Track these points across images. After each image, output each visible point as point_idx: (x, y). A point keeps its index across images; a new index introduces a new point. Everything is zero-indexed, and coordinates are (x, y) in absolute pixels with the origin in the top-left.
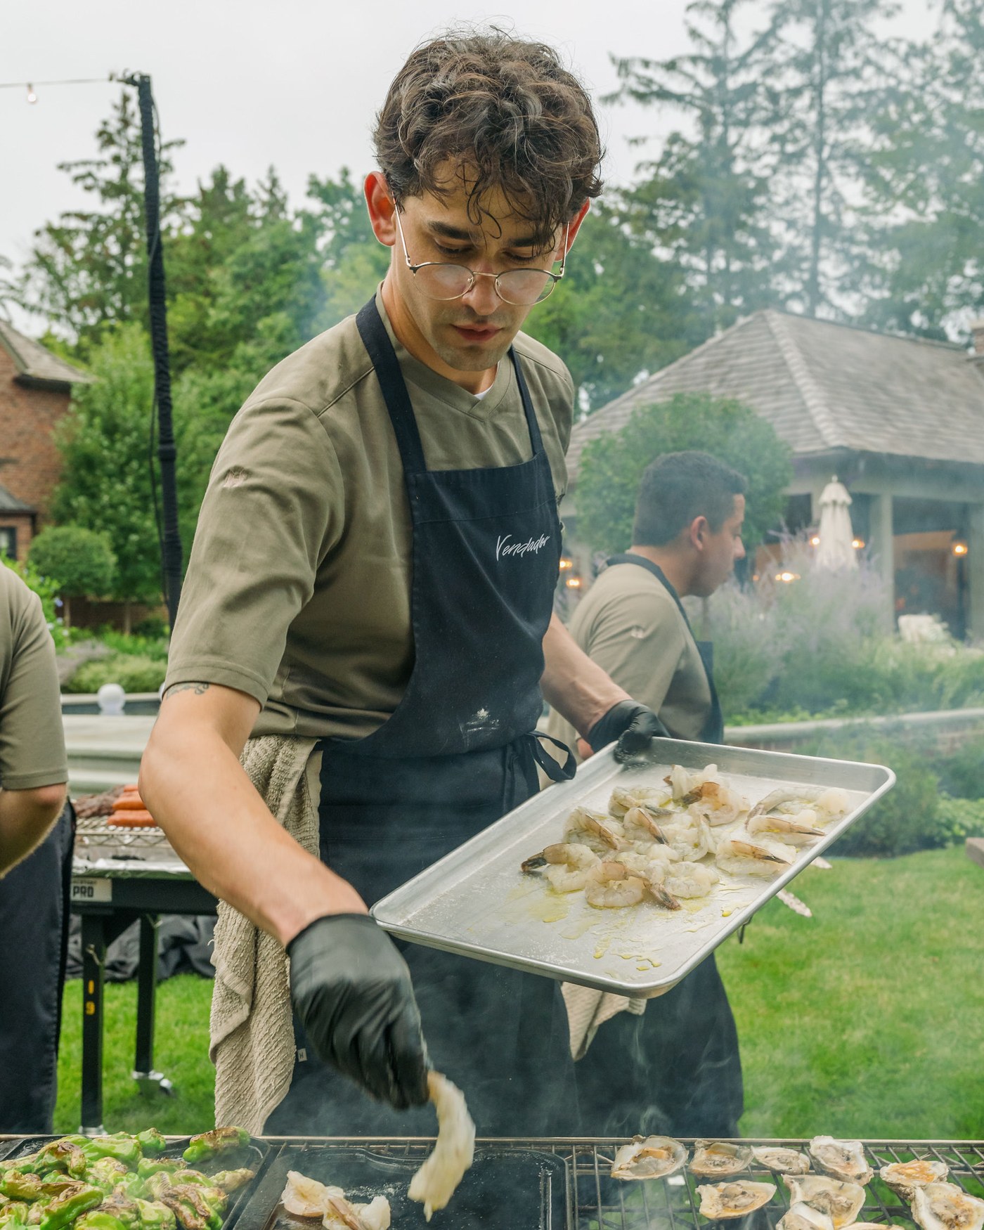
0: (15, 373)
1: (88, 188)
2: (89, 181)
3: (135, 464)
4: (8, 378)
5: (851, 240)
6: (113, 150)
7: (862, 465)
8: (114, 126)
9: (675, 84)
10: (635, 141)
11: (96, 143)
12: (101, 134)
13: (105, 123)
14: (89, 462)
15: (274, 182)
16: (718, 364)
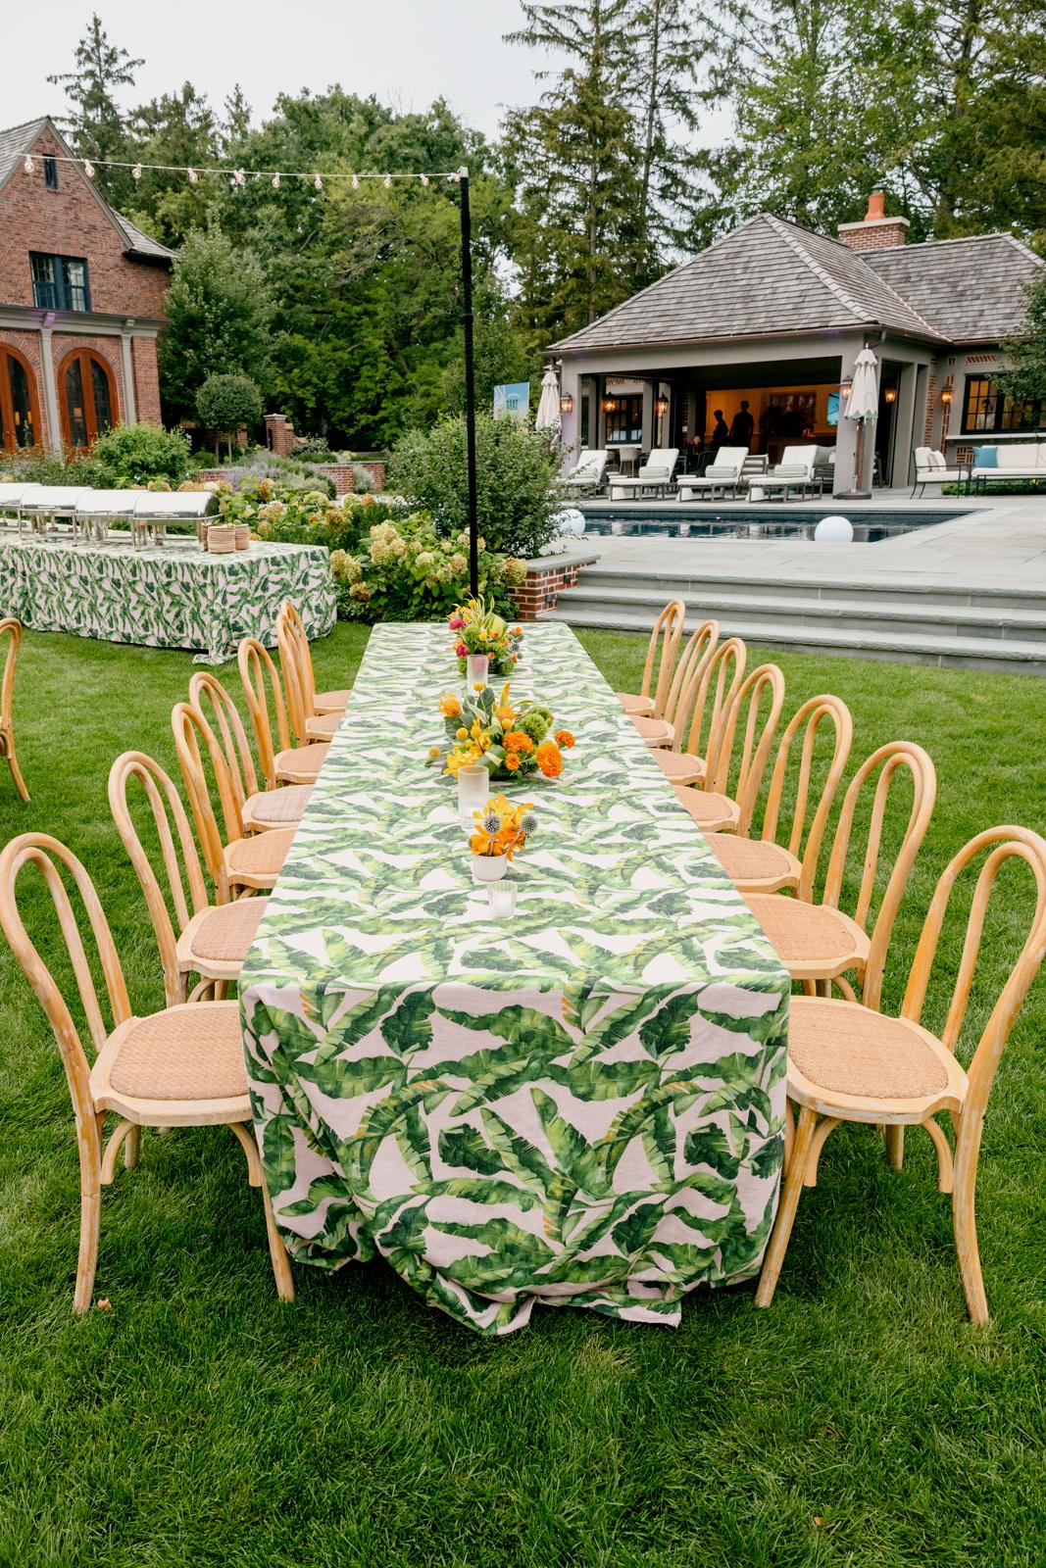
0: (124, 250)
1: (74, 98)
2: (75, 92)
3: (227, 323)
4: (119, 252)
5: (672, 159)
6: (90, 66)
7: (884, 336)
8: (89, 45)
9: (567, 31)
10: (540, 75)
11: (75, 60)
12: (80, 51)
13: (83, 43)
14: (193, 322)
15: (239, 98)
16: (737, 255)
